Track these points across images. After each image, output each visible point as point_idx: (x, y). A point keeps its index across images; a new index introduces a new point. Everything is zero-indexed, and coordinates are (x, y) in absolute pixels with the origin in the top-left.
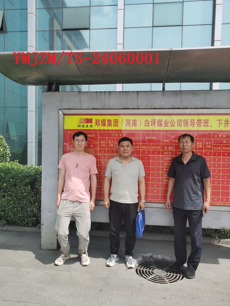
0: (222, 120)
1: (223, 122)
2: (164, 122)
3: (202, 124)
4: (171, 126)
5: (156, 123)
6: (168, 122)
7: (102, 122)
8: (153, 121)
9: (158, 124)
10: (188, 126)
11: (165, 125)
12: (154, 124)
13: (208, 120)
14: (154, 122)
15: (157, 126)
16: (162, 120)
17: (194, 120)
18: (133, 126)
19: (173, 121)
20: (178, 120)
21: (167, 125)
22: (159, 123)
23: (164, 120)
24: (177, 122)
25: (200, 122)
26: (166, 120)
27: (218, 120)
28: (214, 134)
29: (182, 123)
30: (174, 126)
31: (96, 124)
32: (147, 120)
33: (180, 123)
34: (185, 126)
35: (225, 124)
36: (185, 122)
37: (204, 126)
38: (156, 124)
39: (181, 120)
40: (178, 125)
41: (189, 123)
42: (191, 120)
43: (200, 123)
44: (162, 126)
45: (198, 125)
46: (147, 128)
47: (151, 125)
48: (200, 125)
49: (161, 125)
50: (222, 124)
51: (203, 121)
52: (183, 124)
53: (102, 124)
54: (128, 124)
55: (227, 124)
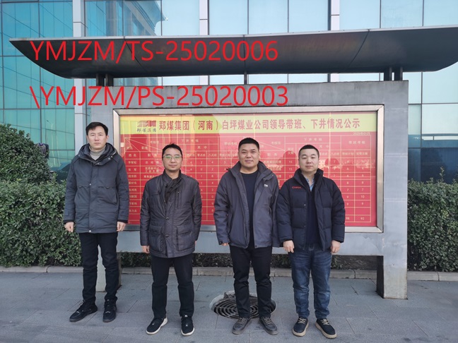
0: (317, 120)
1: (318, 122)
2: (247, 123)
3: (294, 125)
4: (256, 128)
5: (237, 124)
6: (252, 123)
7: (168, 124)
8: (232, 122)
9: (240, 126)
10: (276, 128)
11: (247, 127)
12: (235, 126)
13: (301, 120)
14: (235, 124)
15: (238, 129)
16: (244, 121)
17: (283, 120)
18: (208, 129)
19: (257, 121)
20: (263, 121)
21: (251, 127)
23: (246, 121)
24: (263, 123)
26: (249, 121)
27: (312, 120)
28: (308, 138)
29: (269, 124)
30: (259, 129)
32: (226, 121)
33: (266, 125)
34: (273, 127)
35: (321, 124)
36: (273, 123)
37: (295, 127)
39: (268, 121)
40: (264, 127)
41: (278, 124)
42: (280, 120)
43: (291, 124)
44: (244, 128)
45: (289, 126)
46: (225, 131)
47: (231, 127)
48: (291, 126)
49: (242, 127)
50: (317, 125)
51: (294, 122)
52: (270, 126)
53: (169, 127)
54: (202, 126)
55: (324, 124)
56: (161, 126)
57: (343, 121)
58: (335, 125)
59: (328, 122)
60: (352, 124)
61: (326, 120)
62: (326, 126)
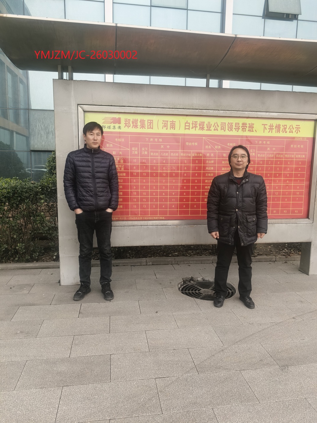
0: (267, 125)
1: (267, 127)
2: (207, 124)
3: (247, 129)
4: (215, 130)
5: (198, 125)
6: (211, 124)
7: (133, 123)
8: (194, 123)
9: (200, 128)
10: (232, 131)
11: (207, 129)
12: (196, 127)
13: (253, 124)
14: (196, 125)
15: (199, 130)
16: (204, 122)
17: (239, 123)
18: (171, 128)
19: (216, 124)
20: (221, 123)
21: (210, 129)
22: (201, 126)
23: (206, 123)
24: (221, 125)
25: (245, 126)
26: (209, 123)
27: (262, 125)
28: (259, 141)
29: (227, 126)
30: (218, 130)
31: (126, 125)
32: (188, 122)
33: (223, 127)
34: (230, 130)
35: (270, 129)
36: (229, 126)
37: (248, 131)
38: (197, 127)
39: (225, 123)
40: (221, 129)
41: (234, 127)
42: (236, 123)
43: (245, 128)
44: (204, 130)
45: (243, 129)
46: (187, 132)
47: (192, 128)
48: (245, 130)
49: (202, 129)
50: (266, 129)
51: (248, 125)
52: (227, 128)
53: (133, 125)
54: (165, 126)
55: (272, 129)
56: (126, 124)
57: (288, 127)
58: (281, 130)
59: (276, 127)
60: (295, 129)
61: (274, 125)
62: (274, 131)
